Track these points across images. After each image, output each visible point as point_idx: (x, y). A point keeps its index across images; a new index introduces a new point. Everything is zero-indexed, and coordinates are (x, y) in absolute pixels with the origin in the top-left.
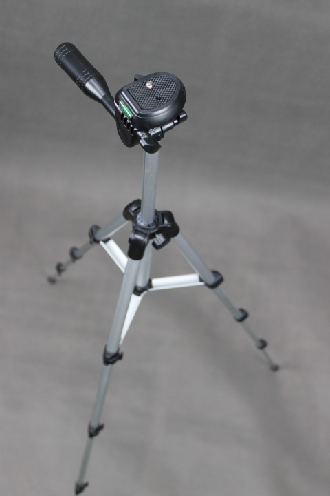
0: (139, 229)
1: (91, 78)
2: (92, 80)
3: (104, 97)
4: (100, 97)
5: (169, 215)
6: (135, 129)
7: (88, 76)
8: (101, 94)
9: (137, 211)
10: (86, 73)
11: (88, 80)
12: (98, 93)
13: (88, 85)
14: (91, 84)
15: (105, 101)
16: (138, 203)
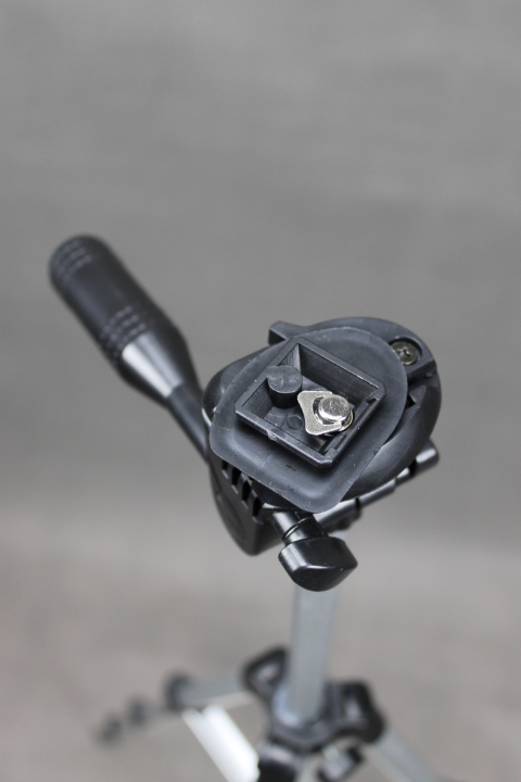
0: (280, 733)
1: (140, 333)
2: (144, 340)
3: (177, 391)
4: (165, 389)
5: (359, 692)
6: (267, 506)
7: (134, 325)
8: (168, 381)
9: (275, 682)
10: (127, 317)
11: (133, 339)
12: (162, 377)
13: (131, 355)
14: (142, 350)
15: (179, 405)
16: (278, 656)
